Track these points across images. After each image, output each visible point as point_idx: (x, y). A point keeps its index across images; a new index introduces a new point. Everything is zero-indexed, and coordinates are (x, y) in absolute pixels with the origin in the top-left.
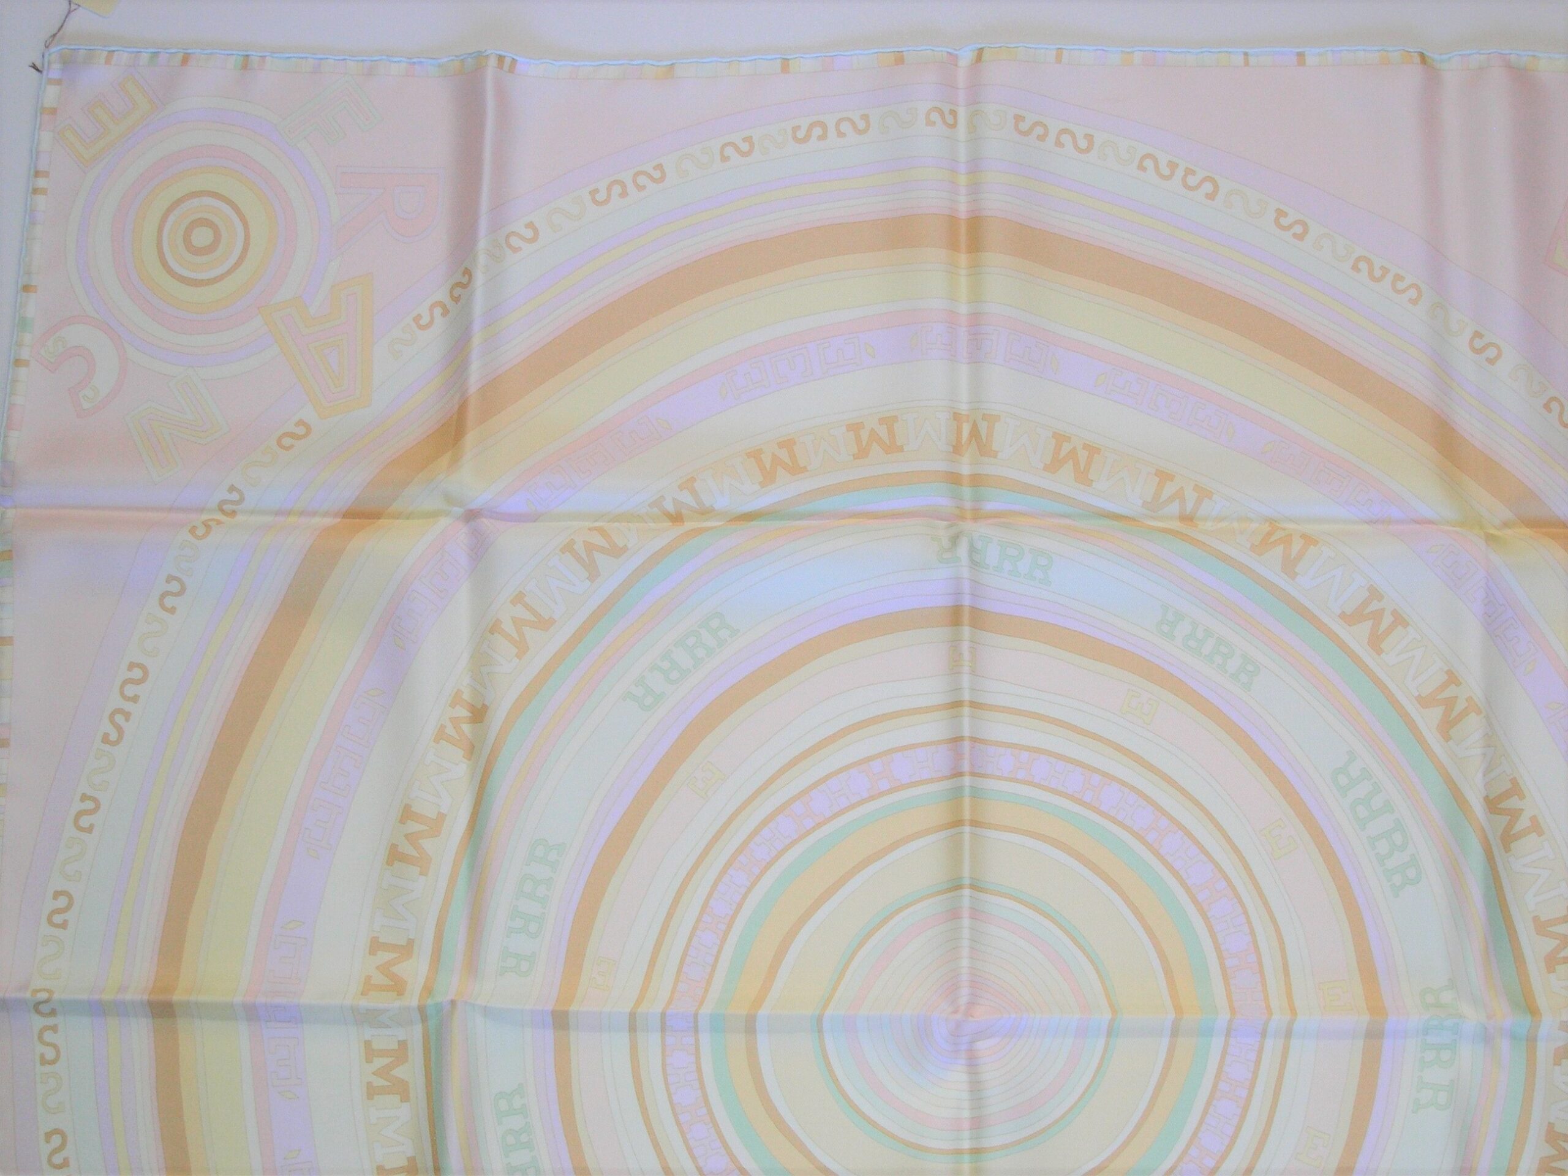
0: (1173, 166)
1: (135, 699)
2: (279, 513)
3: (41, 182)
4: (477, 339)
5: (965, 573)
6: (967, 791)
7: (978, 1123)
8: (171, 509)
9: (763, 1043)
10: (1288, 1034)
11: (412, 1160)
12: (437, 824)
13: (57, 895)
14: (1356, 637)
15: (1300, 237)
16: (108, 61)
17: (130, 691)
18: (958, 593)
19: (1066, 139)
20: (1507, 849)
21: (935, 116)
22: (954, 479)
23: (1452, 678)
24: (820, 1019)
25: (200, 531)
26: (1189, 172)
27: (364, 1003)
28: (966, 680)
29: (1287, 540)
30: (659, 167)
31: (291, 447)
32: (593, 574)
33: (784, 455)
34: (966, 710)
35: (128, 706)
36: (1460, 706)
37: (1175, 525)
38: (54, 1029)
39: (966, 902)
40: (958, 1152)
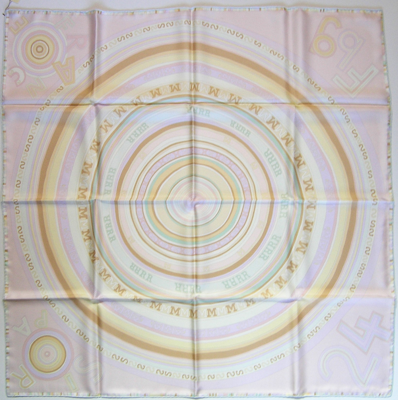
0: (234, 32)
1: (31, 142)
2: (57, 105)
3: (6, 39)
4: (96, 69)
5: (193, 115)
6: (193, 157)
7: (196, 221)
8: (36, 105)
9: (155, 206)
10: (256, 203)
11: (89, 230)
12: (91, 166)
13: (18, 181)
14: (269, 126)
15: (260, 46)
16: (19, 13)
17: (30, 141)
18: (191, 119)
19: (213, 27)
20: (298, 167)
21: (186, 22)
22: (190, 96)
23: (288, 134)
24: (166, 201)
25: (42, 109)
26: (237, 33)
27: (78, 200)
28: (193, 135)
29: (256, 107)
30: (131, 33)
31: (59, 92)
32: (120, 116)
33: (157, 92)
34: (193, 142)
35: (30, 144)
36: (289, 140)
37: (234, 104)
38: (18, 207)
39: (193, 179)
40: (193, 226)
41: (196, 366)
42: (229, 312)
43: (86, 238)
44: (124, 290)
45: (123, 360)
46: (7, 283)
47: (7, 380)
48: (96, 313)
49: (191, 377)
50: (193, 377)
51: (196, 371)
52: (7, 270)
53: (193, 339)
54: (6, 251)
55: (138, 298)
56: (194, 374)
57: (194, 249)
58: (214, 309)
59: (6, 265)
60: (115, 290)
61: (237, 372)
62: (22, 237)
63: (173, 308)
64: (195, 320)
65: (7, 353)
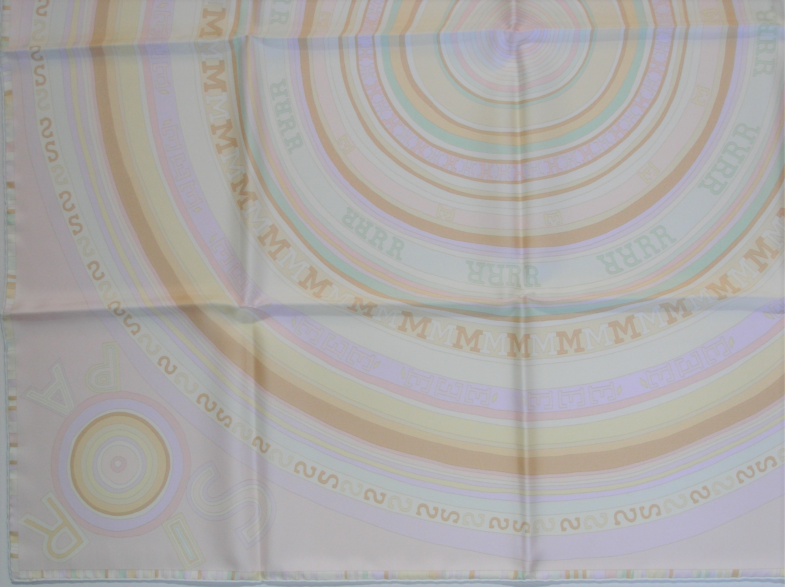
7: (523, 88)
9: (409, 51)
10: (686, 38)
11: (229, 121)
24: (438, 35)
27: (200, 41)
38: (42, 67)
40: (513, 103)
41: (527, 493)
42: (618, 341)
43: (223, 142)
44: (326, 283)
45: (324, 478)
46: (11, 272)
47: (12, 538)
48: (251, 350)
49: (515, 522)
50: (518, 526)
51: (528, 506)
52: (12, 237)
53: (518, 417)
54: (10, 185)
55: (365, 303)
56: (523, 515)
57: (519, 166)
58: (577, 333)
59: (9, 223)
60: (302, 284)
61: (642, 508)
62: (51, 147)
63: (461, 330)
64: (523, 362)
65: (12, 463)
